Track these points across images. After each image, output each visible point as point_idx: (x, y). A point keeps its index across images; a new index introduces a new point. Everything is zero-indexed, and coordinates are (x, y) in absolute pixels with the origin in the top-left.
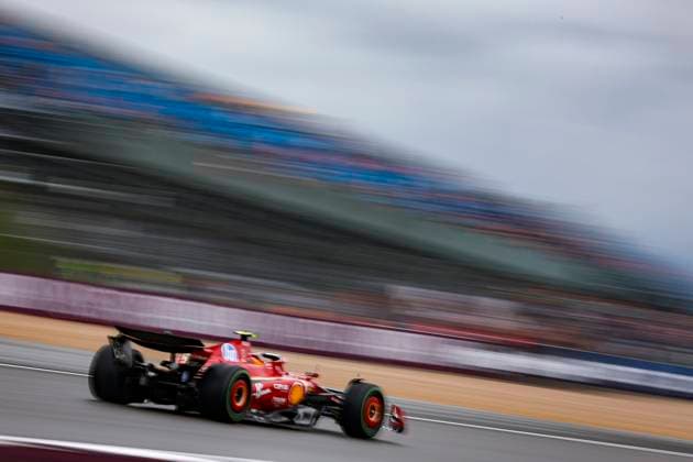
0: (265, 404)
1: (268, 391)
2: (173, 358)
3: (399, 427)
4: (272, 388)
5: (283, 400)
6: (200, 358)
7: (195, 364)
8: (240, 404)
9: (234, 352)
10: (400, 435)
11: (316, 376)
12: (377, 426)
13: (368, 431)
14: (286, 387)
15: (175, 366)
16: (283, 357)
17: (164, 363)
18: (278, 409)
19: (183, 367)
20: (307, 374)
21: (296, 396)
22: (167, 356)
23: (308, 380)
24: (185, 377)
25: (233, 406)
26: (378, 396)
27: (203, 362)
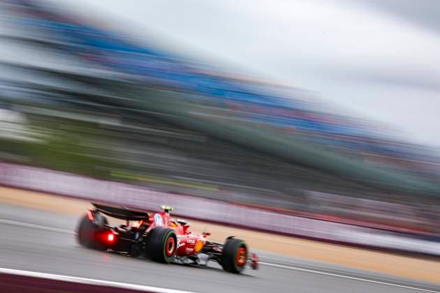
0: (181, 252)
1: (184, 244)
2: (128, 223)
3: (254, 266)
4: (186, 243)
5: (192, 249)
6: (147, 224)
7: (143, 228)
8: (171, 252)
9: (161, 219)
10: (254, 271)
11: (208, 234)
12: (242, 265)
13: (238, 268)
14: (193, 242)
15: (129, 228)
16: (188, 223)
17: (123, 227)
18: (188, 255)
19: (134, 229)
20: (204, 234)
21: (199, 247)
22: (124, 222)
23: (205, 237)
24: (137, 236)
25: (167, 253)
26: (244, 247)
27: (147, 227)
